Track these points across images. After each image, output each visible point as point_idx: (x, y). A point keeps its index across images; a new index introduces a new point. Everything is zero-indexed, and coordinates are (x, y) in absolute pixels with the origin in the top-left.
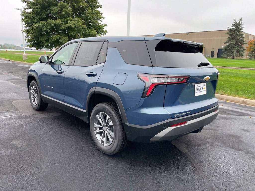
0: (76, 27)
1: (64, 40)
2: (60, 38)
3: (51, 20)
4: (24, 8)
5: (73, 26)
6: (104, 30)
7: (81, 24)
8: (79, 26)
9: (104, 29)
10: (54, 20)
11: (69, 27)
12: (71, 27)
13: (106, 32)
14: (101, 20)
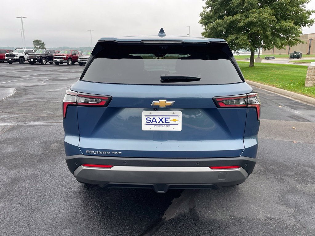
0: (260, 21)
1: (242, 40)
2: (237, 38)
3: (229, 16)
4: (204, 7)
5: (255, 20)
6: (309, 19)
7: (266, 15)
8: (264, 19)
9: (309, 17)
10: (232, 17)
11: (249, 22)
12: (252, 21)
13: (313, 22)
14: (303, 5)
